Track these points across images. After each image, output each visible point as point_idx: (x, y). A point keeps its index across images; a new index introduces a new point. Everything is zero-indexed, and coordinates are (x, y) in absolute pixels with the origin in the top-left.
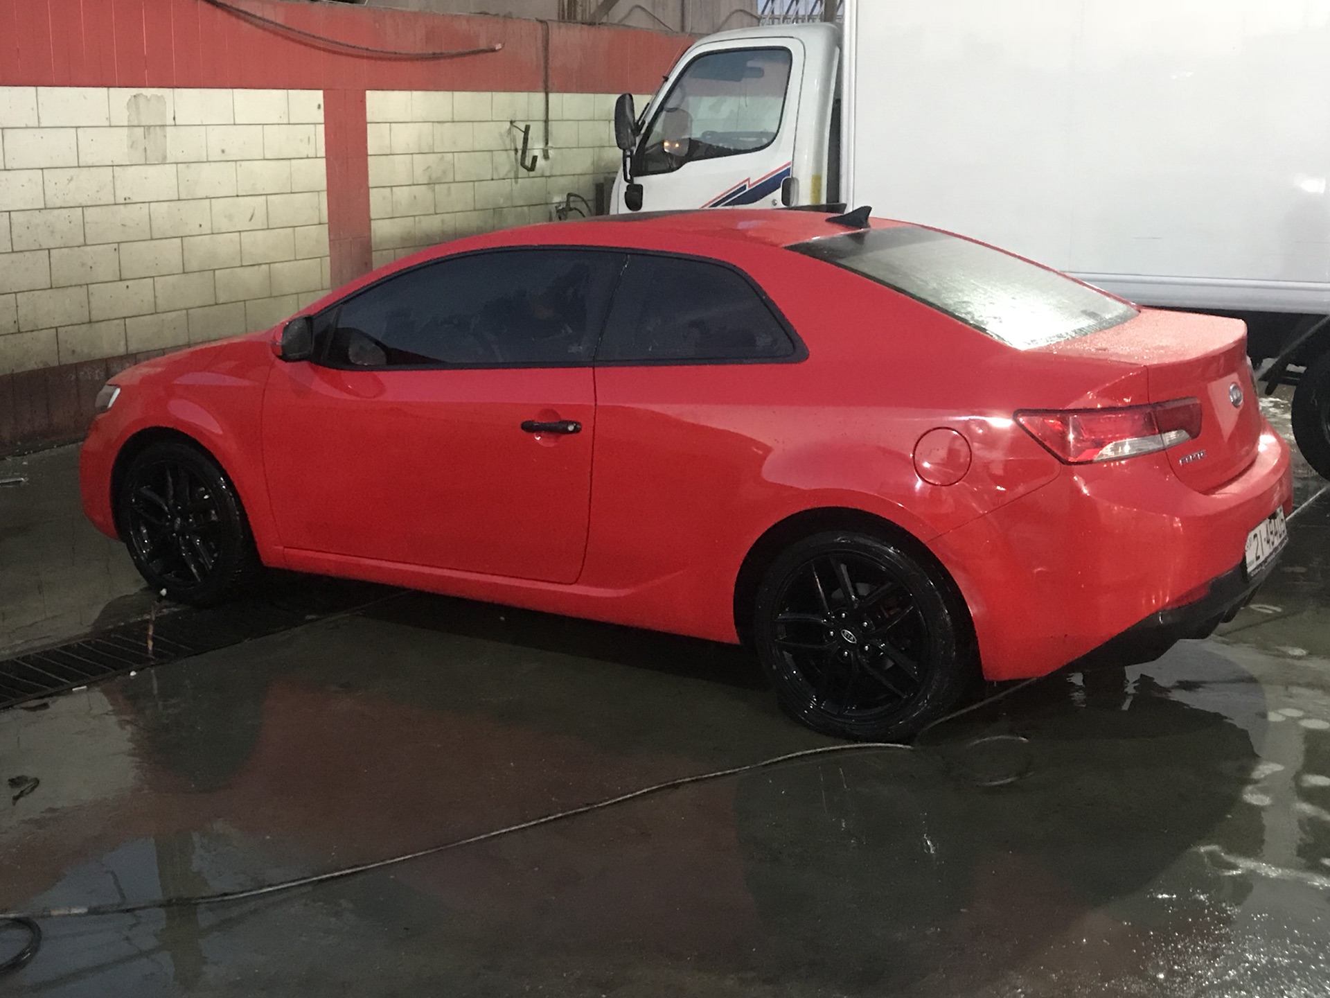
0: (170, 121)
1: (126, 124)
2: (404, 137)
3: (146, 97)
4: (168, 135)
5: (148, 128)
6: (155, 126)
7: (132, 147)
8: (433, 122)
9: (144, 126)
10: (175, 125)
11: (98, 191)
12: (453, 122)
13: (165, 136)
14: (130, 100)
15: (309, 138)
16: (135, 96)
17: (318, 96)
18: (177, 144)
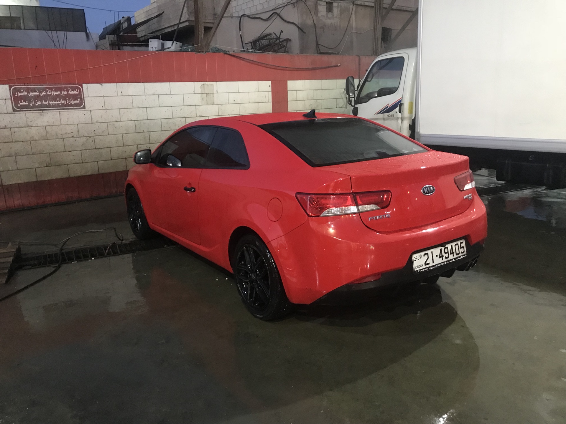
0: (215, 91)
1: (200, 93)
2: (301, 95)
3: (207, 85)
4: (215, 96)
5: (207, 94)
6: (210, 93)
7: (202, 99)
8: (313, 90)
9: (206, 93)
10: (217, 93)
11: (190, 113)
12: (321, 89)
13: (214, 96)
14: (201, 86)
15: (266, 96)
16: (203, 84)
17: (269, 83)
18: (218, 99)
